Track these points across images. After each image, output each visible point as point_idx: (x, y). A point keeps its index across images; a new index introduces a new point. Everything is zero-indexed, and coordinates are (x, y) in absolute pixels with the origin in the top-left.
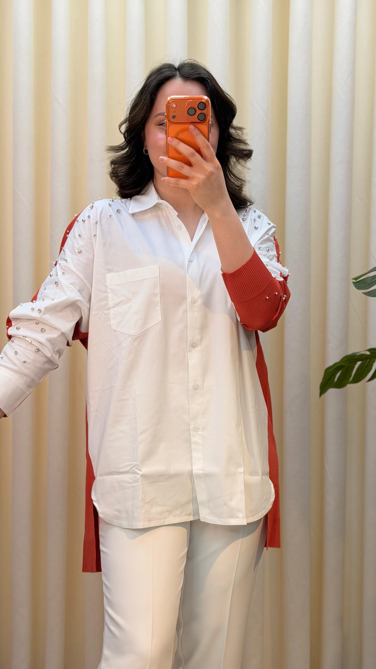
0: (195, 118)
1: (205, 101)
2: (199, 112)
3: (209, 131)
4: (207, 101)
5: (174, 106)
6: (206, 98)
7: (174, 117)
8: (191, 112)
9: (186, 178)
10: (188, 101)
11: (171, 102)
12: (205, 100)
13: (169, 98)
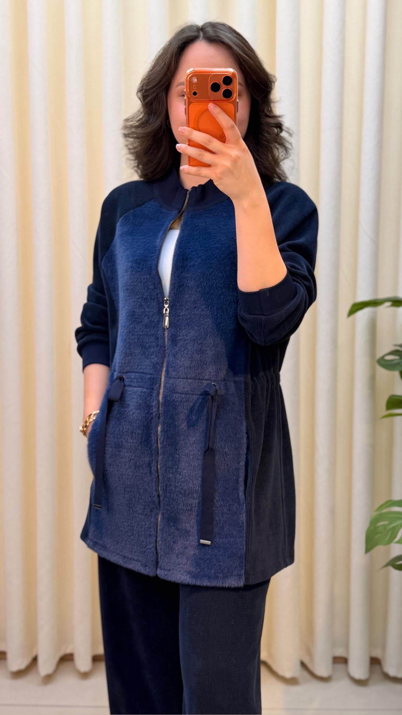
0: (220, 95)
1: (231, 75)
2: (224, 88)
3: (236, 110)
4: (233, 74)
5: (195, 80)
6: (231, 70)
7: (195, 94)
8: (215, 87)
9: (208, 166)
10: (211, 75)
11: (192, 75)
12: (230, 73)
13: (188, 72)
